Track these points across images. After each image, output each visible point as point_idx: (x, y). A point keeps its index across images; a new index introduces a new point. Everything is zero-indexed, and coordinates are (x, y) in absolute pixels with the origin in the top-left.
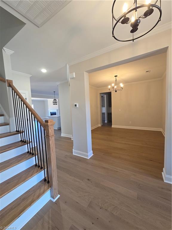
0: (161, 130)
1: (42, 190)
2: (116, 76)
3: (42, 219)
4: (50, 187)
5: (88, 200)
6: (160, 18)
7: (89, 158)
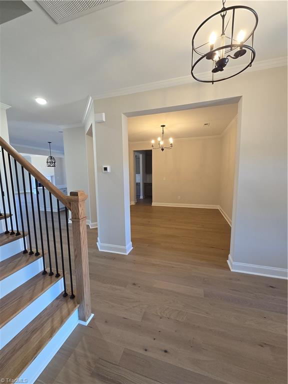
0: (218, 207)
1: (65, 311)
2: (163, 126)
3: (72, 355)
4: (78, 303)
5: (141, 312)
6: (251, 63)
7: (127, 254)
